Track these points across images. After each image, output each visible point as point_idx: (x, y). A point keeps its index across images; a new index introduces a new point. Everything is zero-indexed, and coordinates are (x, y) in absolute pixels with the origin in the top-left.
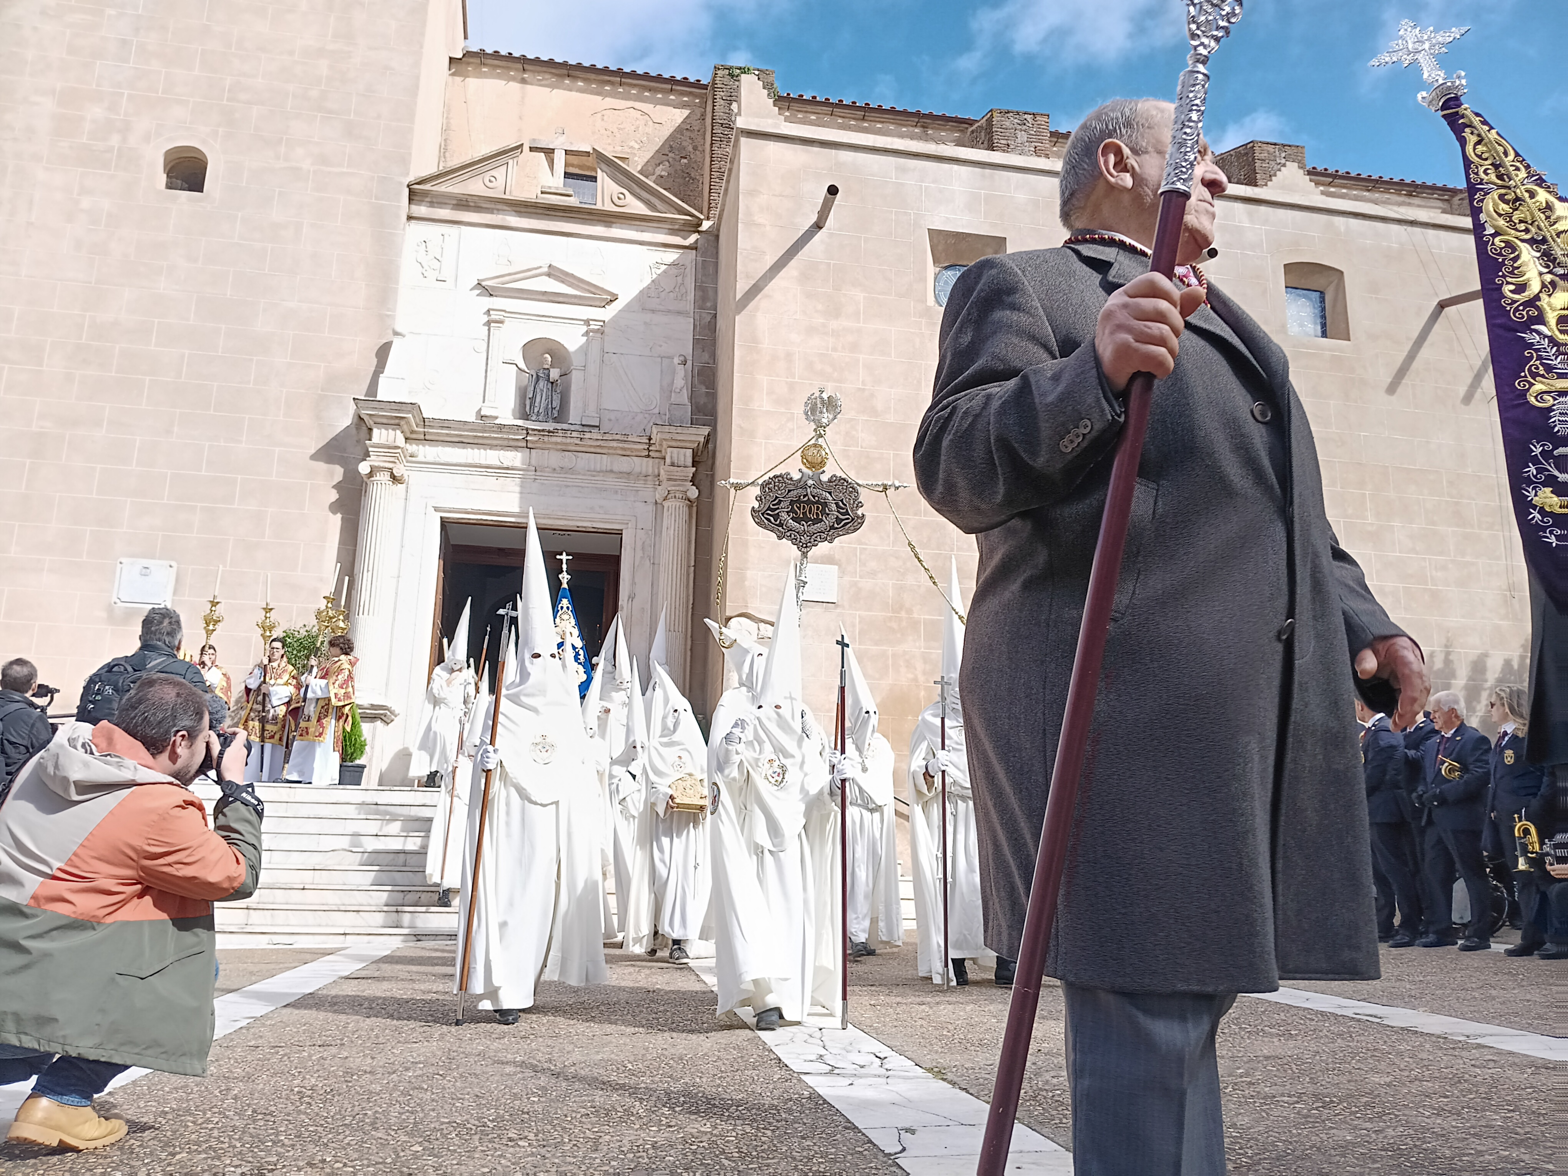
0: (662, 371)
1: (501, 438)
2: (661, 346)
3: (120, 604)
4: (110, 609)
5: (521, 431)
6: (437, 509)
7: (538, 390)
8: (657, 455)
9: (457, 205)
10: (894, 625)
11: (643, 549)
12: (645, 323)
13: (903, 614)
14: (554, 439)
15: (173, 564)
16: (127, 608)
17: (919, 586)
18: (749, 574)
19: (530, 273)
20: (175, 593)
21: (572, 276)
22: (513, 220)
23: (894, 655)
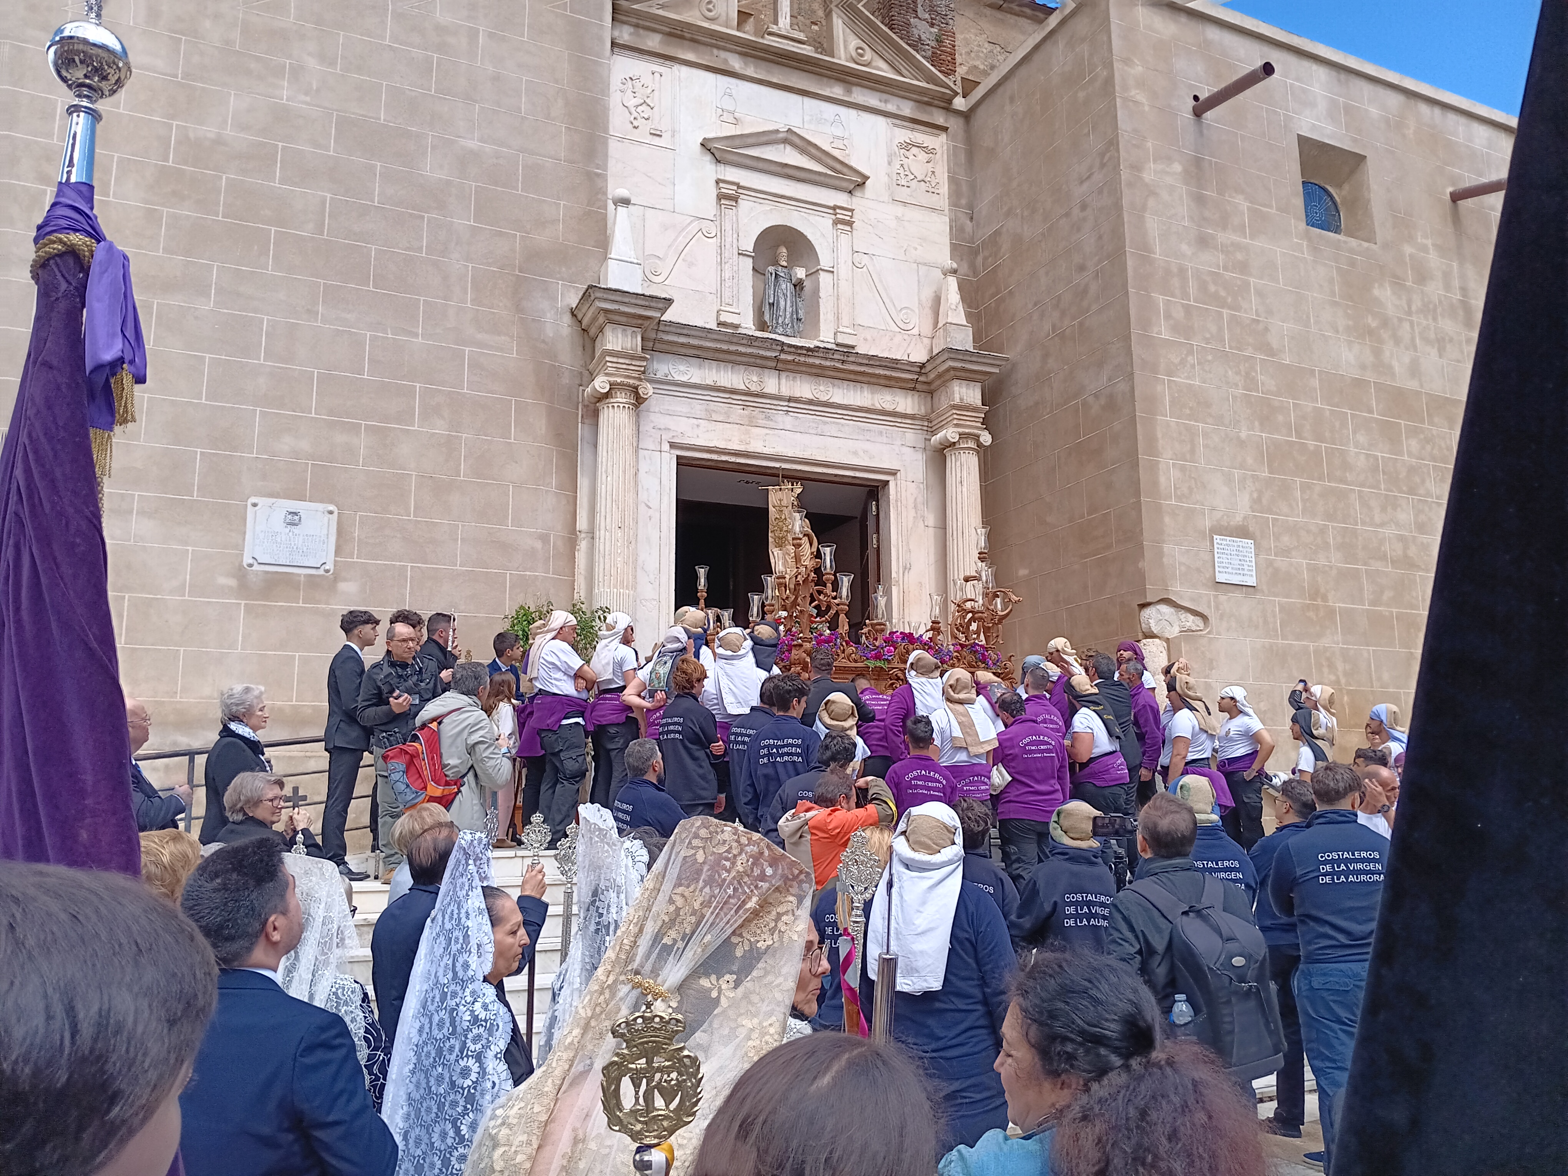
0: (919, 281)
1: (751, 355)
2: (916, 249)
3: (256, 567)
4: (241, 573)
5: (774, 347)
6: (673, 445)
7: (781, 295)
8: (925, 387)
9: (670, 34)
10: (1311, 614)
11: (915, 507)
12: (897, 218)
13: (1319, 602)
14: (811, 360)
15: (332, 508)
16: (267, 572)
17: (1331, 567)
18: (1167, 548)
19: (768, 138)
20: (337, 552)
21: (815, 146)
22: (736, 63)
23: (1316, 652)
